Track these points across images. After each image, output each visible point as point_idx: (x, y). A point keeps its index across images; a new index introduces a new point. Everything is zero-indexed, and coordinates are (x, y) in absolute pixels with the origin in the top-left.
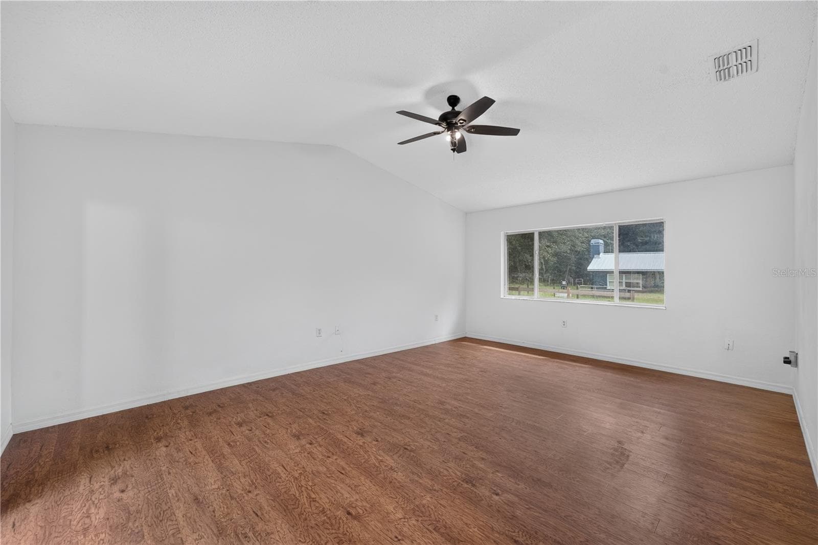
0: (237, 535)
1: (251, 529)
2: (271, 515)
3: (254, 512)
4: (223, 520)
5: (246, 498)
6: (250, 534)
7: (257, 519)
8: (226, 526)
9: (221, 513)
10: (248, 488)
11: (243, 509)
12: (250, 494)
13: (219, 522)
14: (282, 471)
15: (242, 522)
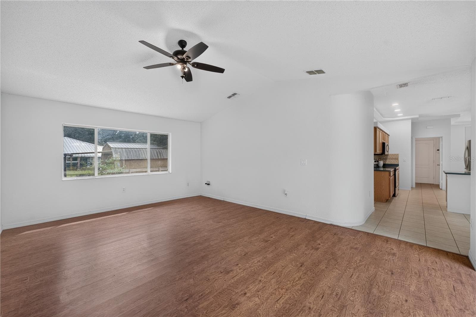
0: (339, 298)
1: (332, 294)
2: (319, 291)
3: (322, 299)
4: (337, 311)
5: (315, 307)
6: (334, 293)
7: (326, 295)
8: (338, 306)
9: (333, 314)
10: (307, 311)
11: (324, 305)
12: (311, 307)
13: (339, 311)
14: (283, 299)
15: (332, 301)
